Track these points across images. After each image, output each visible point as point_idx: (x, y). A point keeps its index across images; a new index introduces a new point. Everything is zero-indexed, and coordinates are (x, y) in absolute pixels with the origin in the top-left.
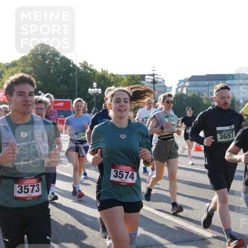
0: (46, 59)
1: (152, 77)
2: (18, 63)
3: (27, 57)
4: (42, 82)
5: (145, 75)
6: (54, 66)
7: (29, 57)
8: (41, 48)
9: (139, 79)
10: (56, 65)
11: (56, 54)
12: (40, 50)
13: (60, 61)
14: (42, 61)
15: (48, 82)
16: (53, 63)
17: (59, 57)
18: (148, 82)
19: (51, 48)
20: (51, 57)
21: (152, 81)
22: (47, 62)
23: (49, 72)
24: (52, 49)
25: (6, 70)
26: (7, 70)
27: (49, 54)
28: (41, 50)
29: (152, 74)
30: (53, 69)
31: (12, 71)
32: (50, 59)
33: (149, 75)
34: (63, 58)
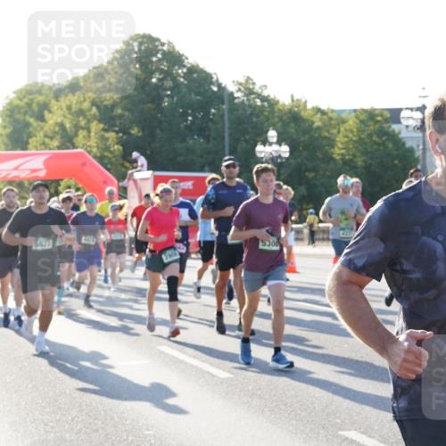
0: (151, 74)
1: (418, 115)
2: (82, 84)
3: (106, 69)
4: (143, 129)
5: (401, 110)
6: (172, 89)
7: (110, 67)
8: (141, 44)
9: (386, 120)
10: (177, 86)
11: (175, 58)
12: (136, 49)
13: (185, 76)
14: (143, 77)
15: (158, 131)
16: (169, 83)
17: (184, 66)
18: (407, 127)
19: (163, 44)
20: (164, 66)
21: (419, 124)
22: (154, 80)
23: (161, 104)
24: (165, 48)
25: (53, 102)
26: (57, 100)
27: (160, 60)
28: (140, 50)
29: (420, 105)
30: (168, 96)
31: (68, 103)
32: (162, 71)
33: (412, 109)
34: (193, 70)
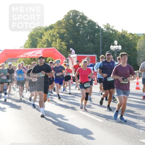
0: (76, 23)
2: (54, 26)
3: (62, 21)
4: (73, 41)
6: (83, 28)
7: (63, 21)
8: (73, 13)
10: (84, 27)
11: (84, 18)
12: (71, 15)
13: (87, 23)
14: (73, 24)
15: (78, 41)
16: (82, 26)
17: (87, 20)
19: (80, 13)
20: (80, 20)
22: (77, 25)
23: (79, 33)
24: (81, 14)
25: (45, 32)
26: (46, 32)
27: (79, 18)
28: (72, 15)
30: (82, 30)
31: (49, 33)
32: (80, 22)
34: (90, 21)
